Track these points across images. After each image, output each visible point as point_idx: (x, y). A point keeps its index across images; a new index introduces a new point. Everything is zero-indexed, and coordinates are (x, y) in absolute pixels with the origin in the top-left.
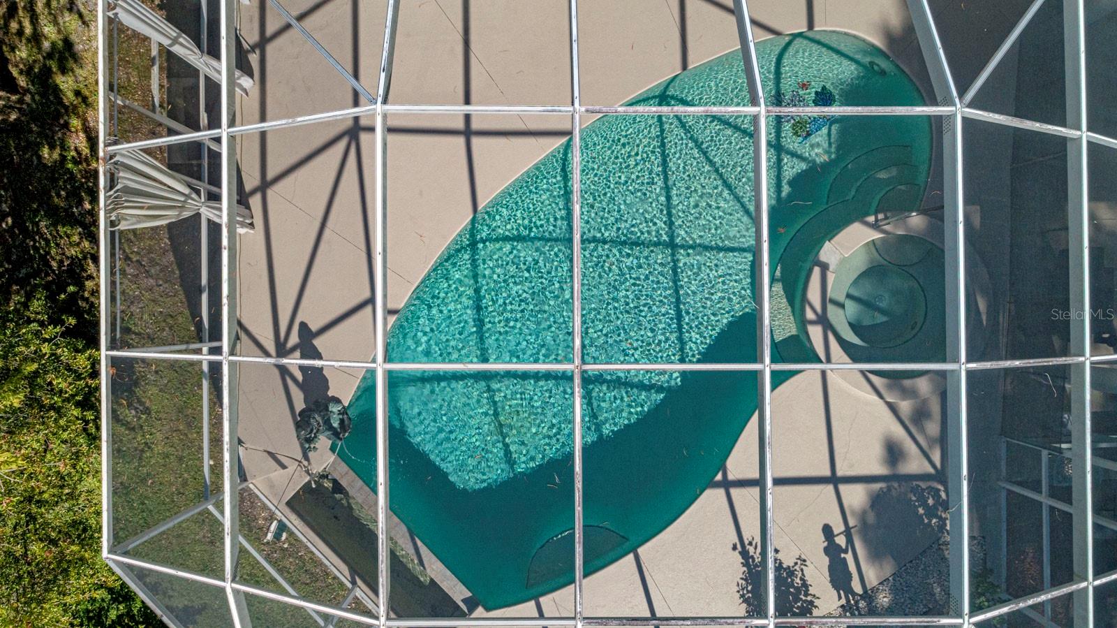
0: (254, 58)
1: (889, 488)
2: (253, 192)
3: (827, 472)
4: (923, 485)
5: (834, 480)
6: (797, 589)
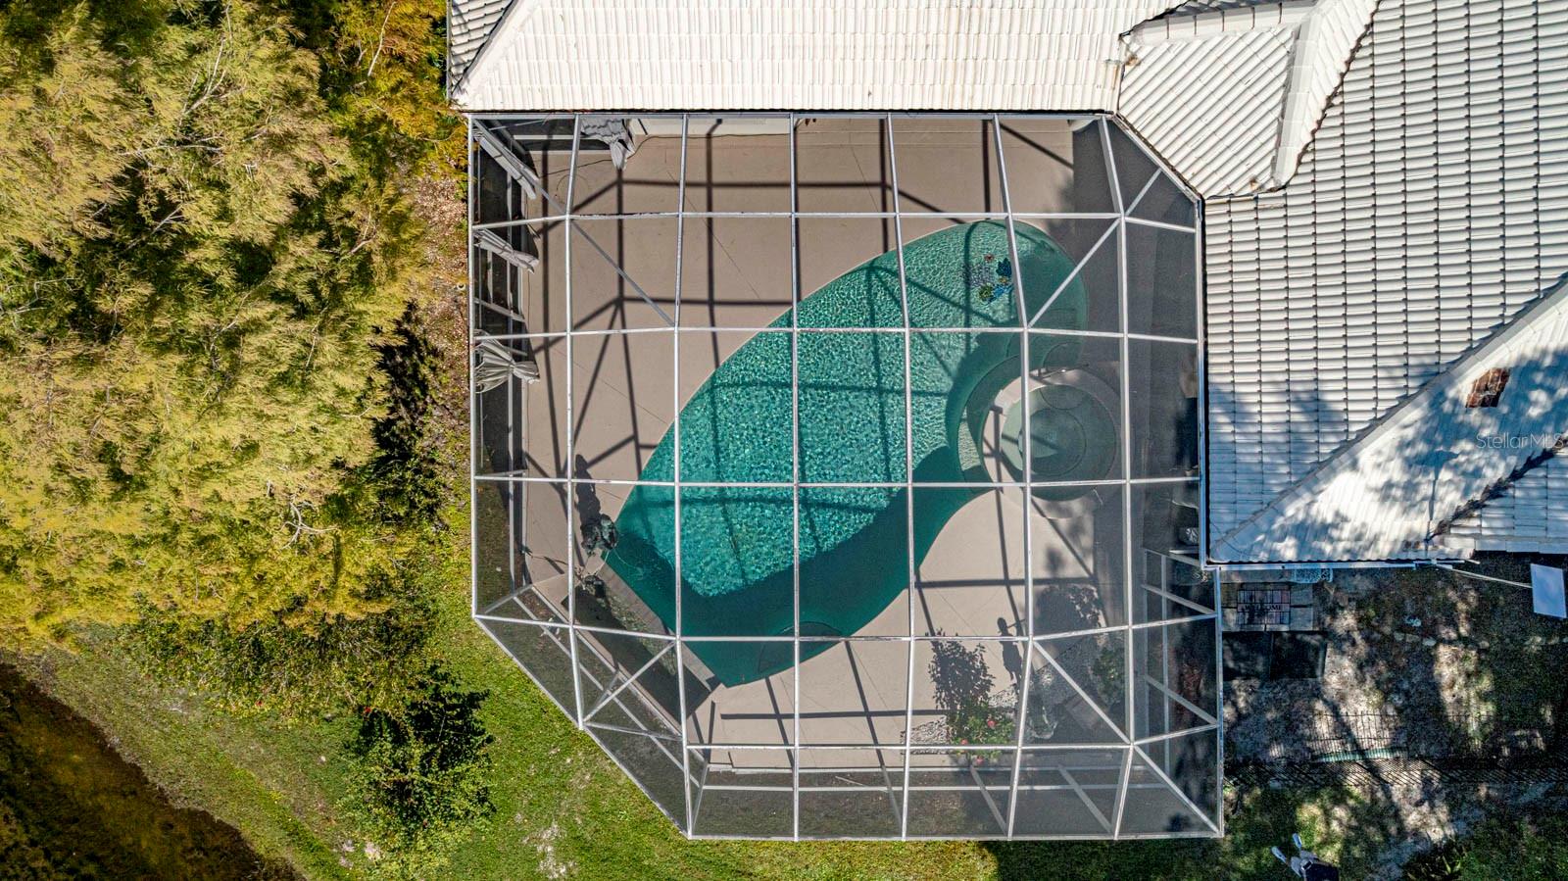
0: (538, 242)
1: (1052, 589)
2: (539, 349)
3: (1000, 576)
4: (1079, 586)
5: (1007, 582)
6: (978, 671)
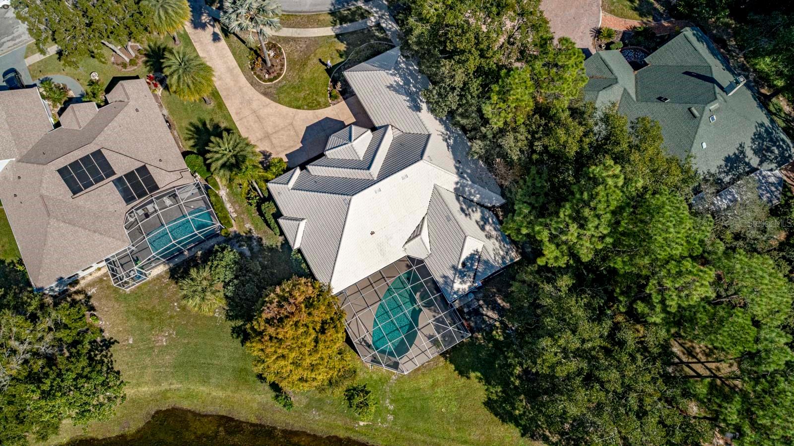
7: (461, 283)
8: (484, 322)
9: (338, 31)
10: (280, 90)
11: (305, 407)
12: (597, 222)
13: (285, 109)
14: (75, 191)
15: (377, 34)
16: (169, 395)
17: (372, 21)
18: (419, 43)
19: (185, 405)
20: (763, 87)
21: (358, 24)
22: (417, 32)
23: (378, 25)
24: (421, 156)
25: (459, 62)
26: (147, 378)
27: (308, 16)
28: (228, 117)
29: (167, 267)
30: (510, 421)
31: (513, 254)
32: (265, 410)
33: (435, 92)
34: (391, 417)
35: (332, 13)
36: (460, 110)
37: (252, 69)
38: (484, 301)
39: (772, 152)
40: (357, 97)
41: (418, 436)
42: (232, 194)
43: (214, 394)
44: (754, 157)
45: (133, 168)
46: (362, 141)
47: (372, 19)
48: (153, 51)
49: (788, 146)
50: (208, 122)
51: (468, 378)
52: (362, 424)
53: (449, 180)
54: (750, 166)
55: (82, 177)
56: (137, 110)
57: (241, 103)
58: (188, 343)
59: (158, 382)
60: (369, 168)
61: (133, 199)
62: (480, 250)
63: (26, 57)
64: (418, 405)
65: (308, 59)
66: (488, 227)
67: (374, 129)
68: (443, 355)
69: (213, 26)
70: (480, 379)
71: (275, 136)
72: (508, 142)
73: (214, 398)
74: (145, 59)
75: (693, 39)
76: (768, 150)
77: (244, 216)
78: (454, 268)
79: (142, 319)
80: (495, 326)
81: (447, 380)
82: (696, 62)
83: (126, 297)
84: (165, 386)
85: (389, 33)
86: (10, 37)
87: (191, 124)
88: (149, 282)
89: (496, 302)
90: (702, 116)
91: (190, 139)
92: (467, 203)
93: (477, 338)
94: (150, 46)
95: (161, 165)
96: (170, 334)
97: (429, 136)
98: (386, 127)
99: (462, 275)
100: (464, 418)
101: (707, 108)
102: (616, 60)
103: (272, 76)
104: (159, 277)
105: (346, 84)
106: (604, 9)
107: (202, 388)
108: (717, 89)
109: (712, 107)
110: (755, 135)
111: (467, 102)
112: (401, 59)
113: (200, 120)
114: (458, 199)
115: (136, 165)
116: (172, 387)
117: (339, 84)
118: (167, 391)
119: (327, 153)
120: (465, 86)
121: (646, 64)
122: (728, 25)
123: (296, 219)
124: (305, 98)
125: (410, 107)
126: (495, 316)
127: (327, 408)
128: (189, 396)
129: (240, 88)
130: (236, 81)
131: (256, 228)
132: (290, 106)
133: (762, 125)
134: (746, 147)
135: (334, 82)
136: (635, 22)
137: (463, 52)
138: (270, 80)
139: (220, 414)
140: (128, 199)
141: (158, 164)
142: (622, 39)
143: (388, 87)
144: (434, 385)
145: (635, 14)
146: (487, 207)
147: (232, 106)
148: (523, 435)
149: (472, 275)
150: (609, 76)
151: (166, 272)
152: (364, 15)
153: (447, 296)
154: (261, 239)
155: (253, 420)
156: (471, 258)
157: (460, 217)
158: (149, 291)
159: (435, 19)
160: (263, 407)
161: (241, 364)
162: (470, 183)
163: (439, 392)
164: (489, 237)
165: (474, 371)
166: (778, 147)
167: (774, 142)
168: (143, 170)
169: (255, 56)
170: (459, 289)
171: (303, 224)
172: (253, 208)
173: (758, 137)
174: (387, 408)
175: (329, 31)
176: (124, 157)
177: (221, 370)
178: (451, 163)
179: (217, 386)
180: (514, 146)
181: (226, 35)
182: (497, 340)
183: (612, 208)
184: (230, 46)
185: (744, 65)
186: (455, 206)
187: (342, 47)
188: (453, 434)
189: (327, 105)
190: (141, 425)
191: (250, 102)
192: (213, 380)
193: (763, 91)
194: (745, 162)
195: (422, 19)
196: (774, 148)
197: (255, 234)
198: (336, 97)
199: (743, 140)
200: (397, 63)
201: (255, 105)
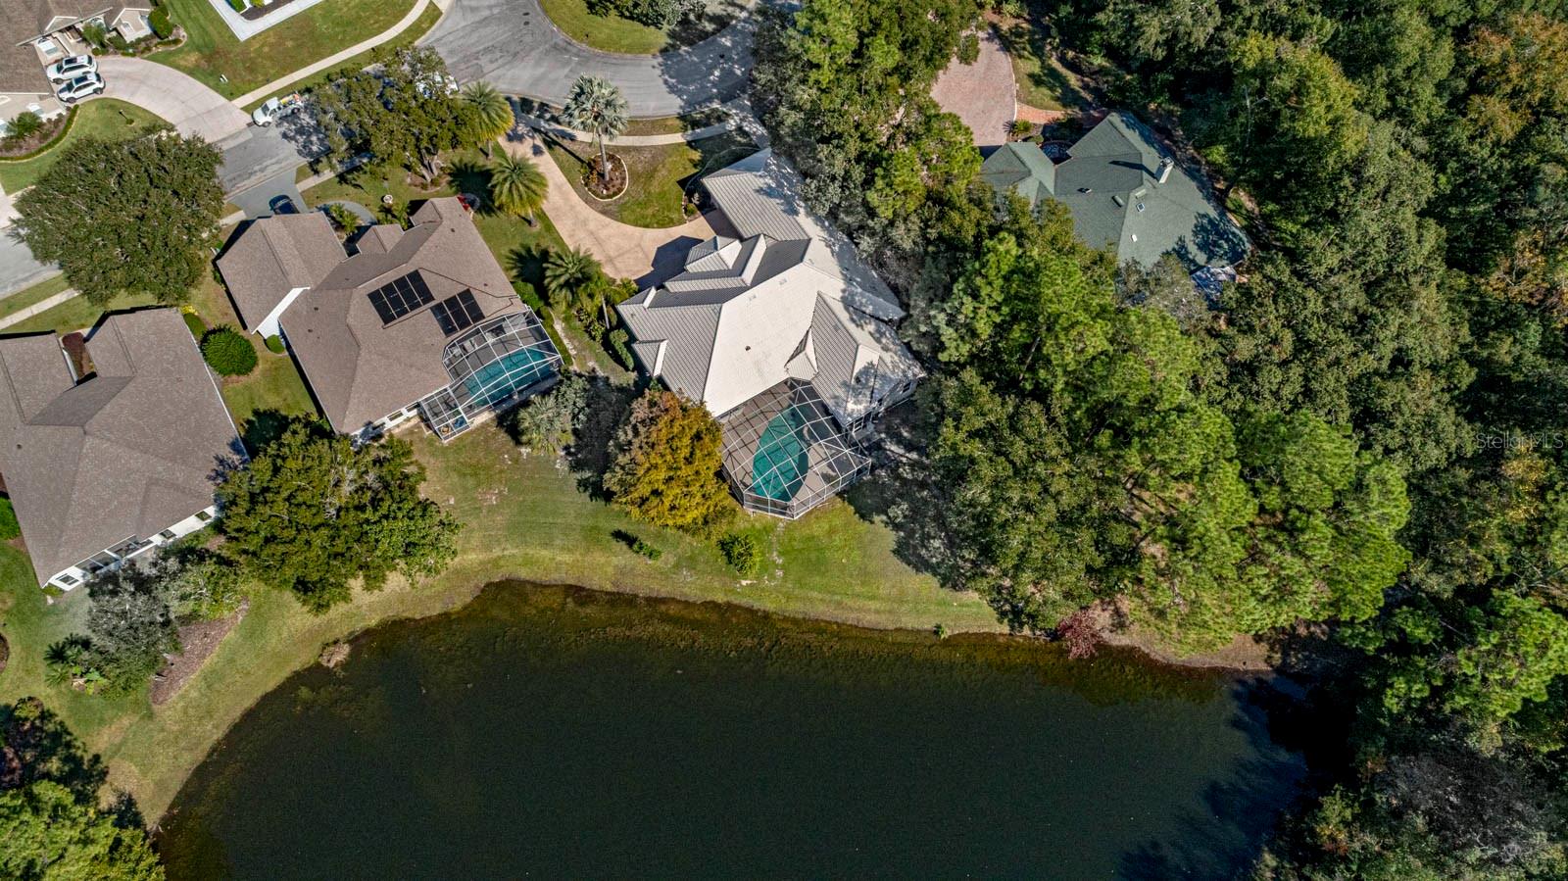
7: (855, 403)
8: (888, 457)
9: (689, 138)
10: (623, 207)
11: (674, 567)
12: (989, 289)
13: (629, 229)
14: (387, 319)
15: (739, 139)
16: (502, 563)
17: (731, 125)
18: (793, 134)
19: (524, 574)
20: (1218, 181)
21: (716, 128)
22: (789, 122)
23: (740, 129)
24: (801, 261)
25: (837, 147)
26: (474, 542)
27: (653, 122)
28: (559, 241)
29: (493, 414)
30: (926, 570)
31: (917, 370)
32: (622, 574)
33: (813, 186)
34: (780, 573)
35: (682, 117)
36: (844, 204)
37: (586, 185)
38: (887, 433)
39: (1220, 247)
40: (721, 210)
41: (815, 594)
42: (569, 328)
43: (559, 558)
44: (1198, 252)
45: (455, 293)
46: (730, 251)
47: (732, 122)
48: (457, 169)
49: (1241, 239)
50: (533, 248)
51: (872, 522)
52: (744, 583)
53: (834, 286)
54: (1196, 264)
55: (396, 303)
56: (453, 230)
57: (575, 224)
58: (524, 501)
59: (488, 548)
60: (740, 275)
61: (454, 330)
62: (875, 362)
63: (297, 182)
64: (813, 556)
65: (655, 170)
66: (884, 340)
67: (742, 240)
68: (839, 494)
69: (533, 138)
70: (887, 523)
71: (620, 259)
72: (898, 233)
73: (560, 563)
74: (449, 178)
75: (1122, 127)
76: (1215, 244)
77: (587, 353)
78: (845, 384)
79: (465, 475)
80: (901, 462)
81: (847, 525)
82: (1125, 149)
83: (444, 450)
84: (497, 552)
85: (754, 138)
86: (274, 160)
87: (512, 251)
88: (472, 432)
89: (901, 435)
90: (1127, 204)
91: (512, 269)
92: (858, 315)
93: (879, 476)
94: (454, 165)
95: (487, 289)
96: (500, 492)
97: (810, 240)
98: (757, 237)
99: (857, 393)
100: (870, 568)
101: (1132, 195)
102: (1032, 154)
103: (612, 190)
104: (484, 426)
105: (706, 195)
106: (1019, 100)
107: (544, 552)
108: (1145, 175)
109: (1138, 194)
110: (1196, 226)
111: (851, 193)
112: (772, 161)
113: (522, 245)
114: (847, 309)
115: (455, 290)
116: (506, 553)
117: (696, 195)
118: (499, 558)
119: (688, 267)
120: (847, 177)
121: (1069, 157)
122: (1170, 113)
123: (656, 341)
124: (654, 215)
125: (784, 211)
126: (902, 451)
127: (700, 567)
128: (528, 561)
129: (572, 207)
130: (566, 199)
131: (601, 366)
132: (636, 225)
133: (1204, 216)
134: (1187, 240)
135: (690, 195)
136: (1058, 114)
137: (840, 136)
138: (609, 197)
139: (568, 582)
140: (448, 330)
141: (483, 288)
142: (1043, 133)
143: (758, 191)
144: (832, 532)
145: (1057, 105)
146: (883, 321)
147: (563, 229)
148: (942, 586)
149: (868, 393)
150: (1022, 169)
151: (492, 420)
152: (721, 118)
153: (840, 420)
154: (608, 378)
155: (609, 587)
156: (866, 371)
157: (851, 327)
158: (472, 443)
159: (808, 106)
160: (621, 571)
161: (591, 522)
162: (859, 290)
163: (838, 540)
164: (886, 349)
165: (878, 514)
166: (1227, 240)
167: (1221, 235)
168: (467, 295)
169: (588, 170)
170: (853, 410)
171: (663, 346)
172: (598, 346)
173: (1199, 229)
174: (774, 562)
175: (678, 138)
176: (444, 280)
177: (567, 530)
178: (836, 269)
179: (562, 549)
180: (905, 237)
181: (550, 147)
182: (906, 479)
183: (1003, 273)
184: (556, 160)
185: (1194, 157)
186: (844, 316)
187: (696, 155)
188: (858, 589)
189: (681, 222)
190: (469, 600)
191: (585, 223)
192: (558, 542)
193: (1218, 186)
194: (1189, 259)
195: (794, 107)
196: (1222, 242)
197: (600, 373)
198: (693, 213)
199: (1182, 232)
200: (767, 165)
201: (592, 226)
